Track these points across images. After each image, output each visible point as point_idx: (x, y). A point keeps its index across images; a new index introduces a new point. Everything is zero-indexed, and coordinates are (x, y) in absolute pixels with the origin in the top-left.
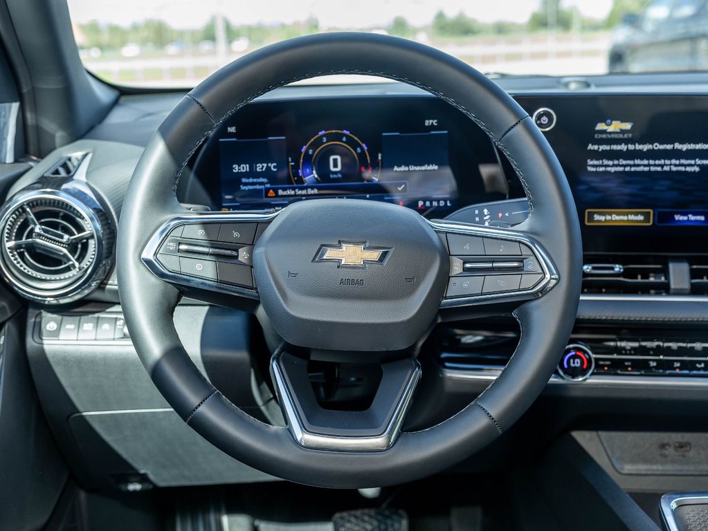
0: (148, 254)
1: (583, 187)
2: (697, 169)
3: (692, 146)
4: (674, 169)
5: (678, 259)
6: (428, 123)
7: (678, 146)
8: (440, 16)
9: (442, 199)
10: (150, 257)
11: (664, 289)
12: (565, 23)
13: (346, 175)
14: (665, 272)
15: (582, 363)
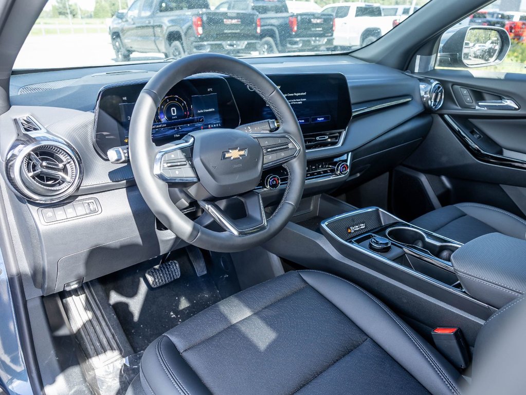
0: (157, 170)
1: (265, 113)
2: (301, 102)
3: (299, 94)
4: (294, 103)
6: (209, 90)
7: (295, 94)
9: (217, 123)
10: (159, 172)
13: (179, 117)
15: (276, 182)
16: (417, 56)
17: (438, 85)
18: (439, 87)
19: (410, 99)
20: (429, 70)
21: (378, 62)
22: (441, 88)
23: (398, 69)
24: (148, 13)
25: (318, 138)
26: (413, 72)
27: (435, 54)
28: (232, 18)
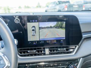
5: (47, 48)
8: (25, 6)
11: (45, 54)
24: (54, 5)
25: (59, 49)
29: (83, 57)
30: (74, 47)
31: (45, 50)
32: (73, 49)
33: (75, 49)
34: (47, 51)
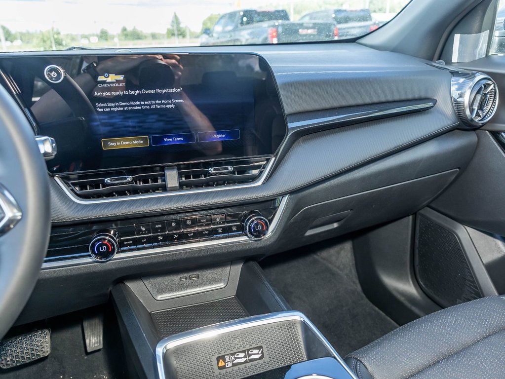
3: (168, 91)
4: (158, 107)
5: (171, 168)
7: (158, 91)
11: (164, 188)
12: (182, 34)
14: (163, 176)
15: (108, 248)
16: (455, 35)
17: (485, 82)
18: (487, 86)
19: (431, 104)
20: (477, 58)
21: (394, 49)
22: (492, 86)
23: (424, 58)
24: (230, 28)
25: (211, 170)
26: (449, 62)
27: (488, 31)
28: (308, 28)
29: (292, 192)
30: (264, 163)
31: (164, 175)
32: (258, 167)
33: (264, 168)
34: (172, 178)
